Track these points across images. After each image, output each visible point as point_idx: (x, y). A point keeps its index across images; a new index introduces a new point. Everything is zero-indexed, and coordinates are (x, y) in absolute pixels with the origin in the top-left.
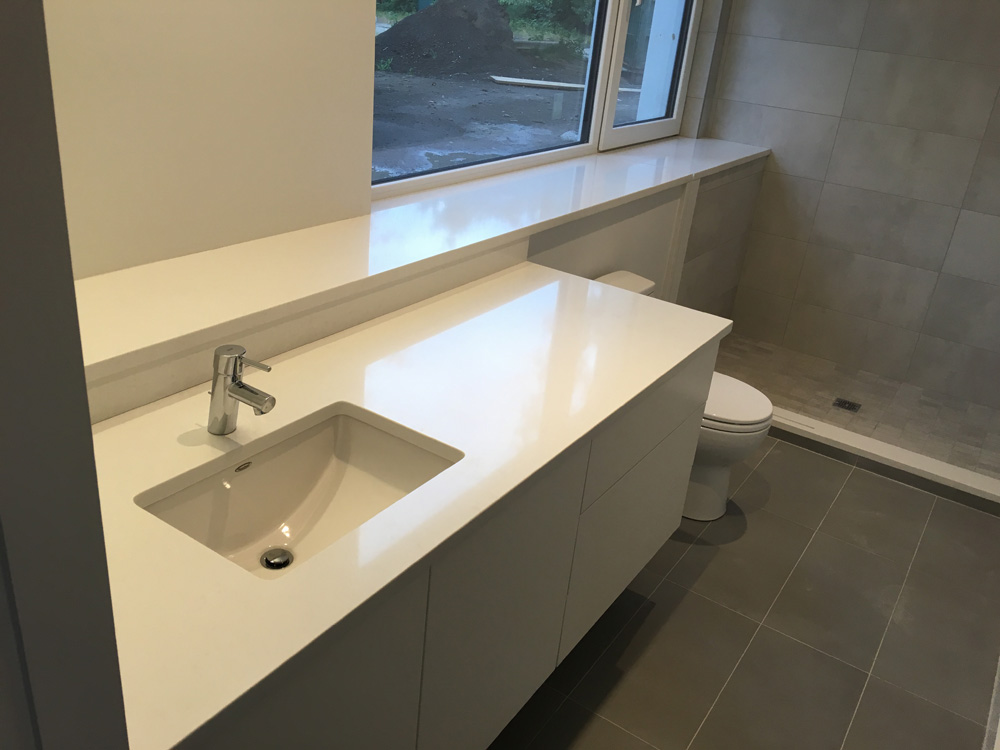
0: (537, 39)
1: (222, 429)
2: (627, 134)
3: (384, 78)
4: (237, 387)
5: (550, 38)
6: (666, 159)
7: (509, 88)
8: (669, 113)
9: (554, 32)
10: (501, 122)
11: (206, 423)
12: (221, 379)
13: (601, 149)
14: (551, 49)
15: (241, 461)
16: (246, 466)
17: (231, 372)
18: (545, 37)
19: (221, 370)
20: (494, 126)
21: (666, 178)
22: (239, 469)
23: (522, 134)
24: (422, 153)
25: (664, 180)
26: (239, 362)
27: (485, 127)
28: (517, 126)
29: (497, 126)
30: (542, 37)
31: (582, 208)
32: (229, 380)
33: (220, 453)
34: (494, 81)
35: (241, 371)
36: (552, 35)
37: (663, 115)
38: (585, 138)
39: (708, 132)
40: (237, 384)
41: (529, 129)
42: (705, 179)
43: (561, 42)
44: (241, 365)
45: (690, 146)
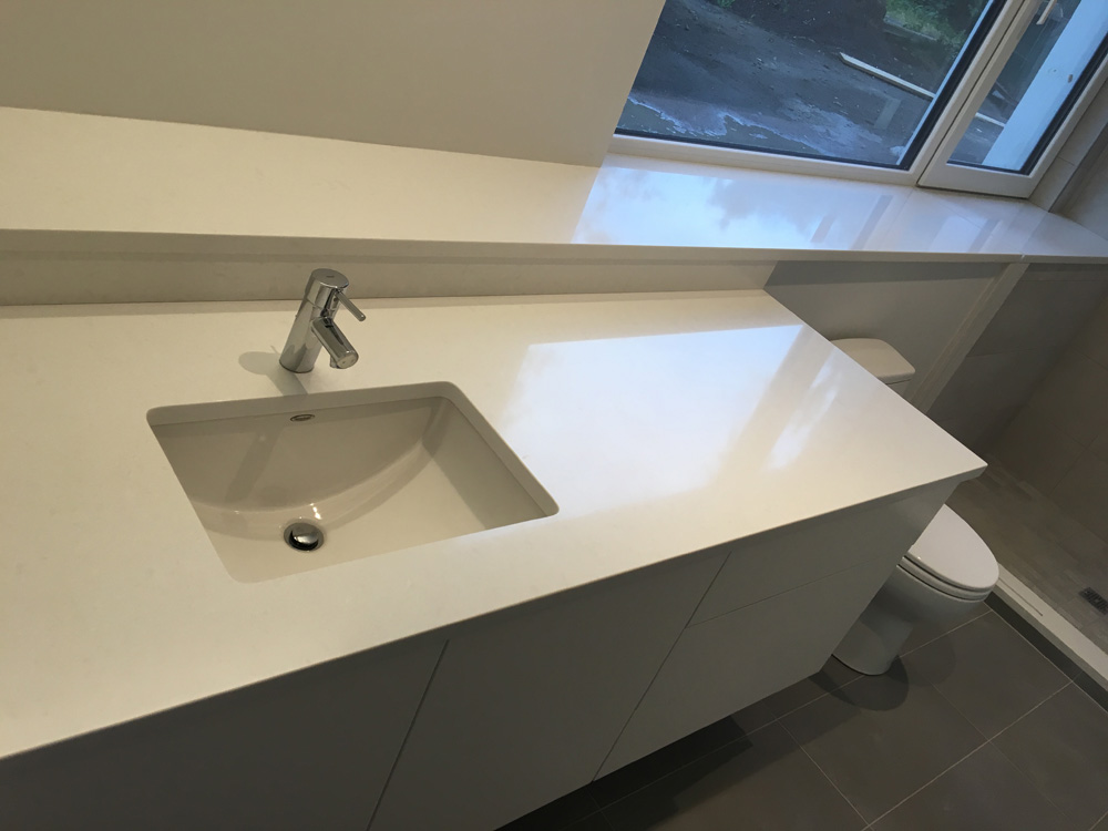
0: (914, 28)
1: (295, 364)
2: (961, 175)
3: (718, 16)
4: (323, 325)
5: (930, 31)
6: (999, 224)
7: (855, 73)
8: (1027, 169)
9: (937, 28)
10: (828, 109)
11: (280, 350)
12: (309, 307)
13: (921, 183)
14: (924, 45)
15: (303, 409)
16: (307, 417)
17: (322, 304)
18: (925, 29)
19: (312, 297)
20: (818, 110)
21: (987, 249)
22: (296, 418)
23: (845, 132)
24: (722, 115)
25: (983, 251)
26: (336, 296)
27: (807, 109)
28: (843, 120)
29: (823, 113)
30: (920, 28)
31: (865, 249)
32: (319, 312)
33: (278, 394)
34: (841, 59)
35: (335, 307)
36: (933, 29)
37: (1019, 168)
38: (906, 164)
39: (1066, 208)
40: (325, 321)
41: (856, 128)
42: (1036, 266)
43: (940, 41)
44: (336, 300)
45: (1036, 217)
